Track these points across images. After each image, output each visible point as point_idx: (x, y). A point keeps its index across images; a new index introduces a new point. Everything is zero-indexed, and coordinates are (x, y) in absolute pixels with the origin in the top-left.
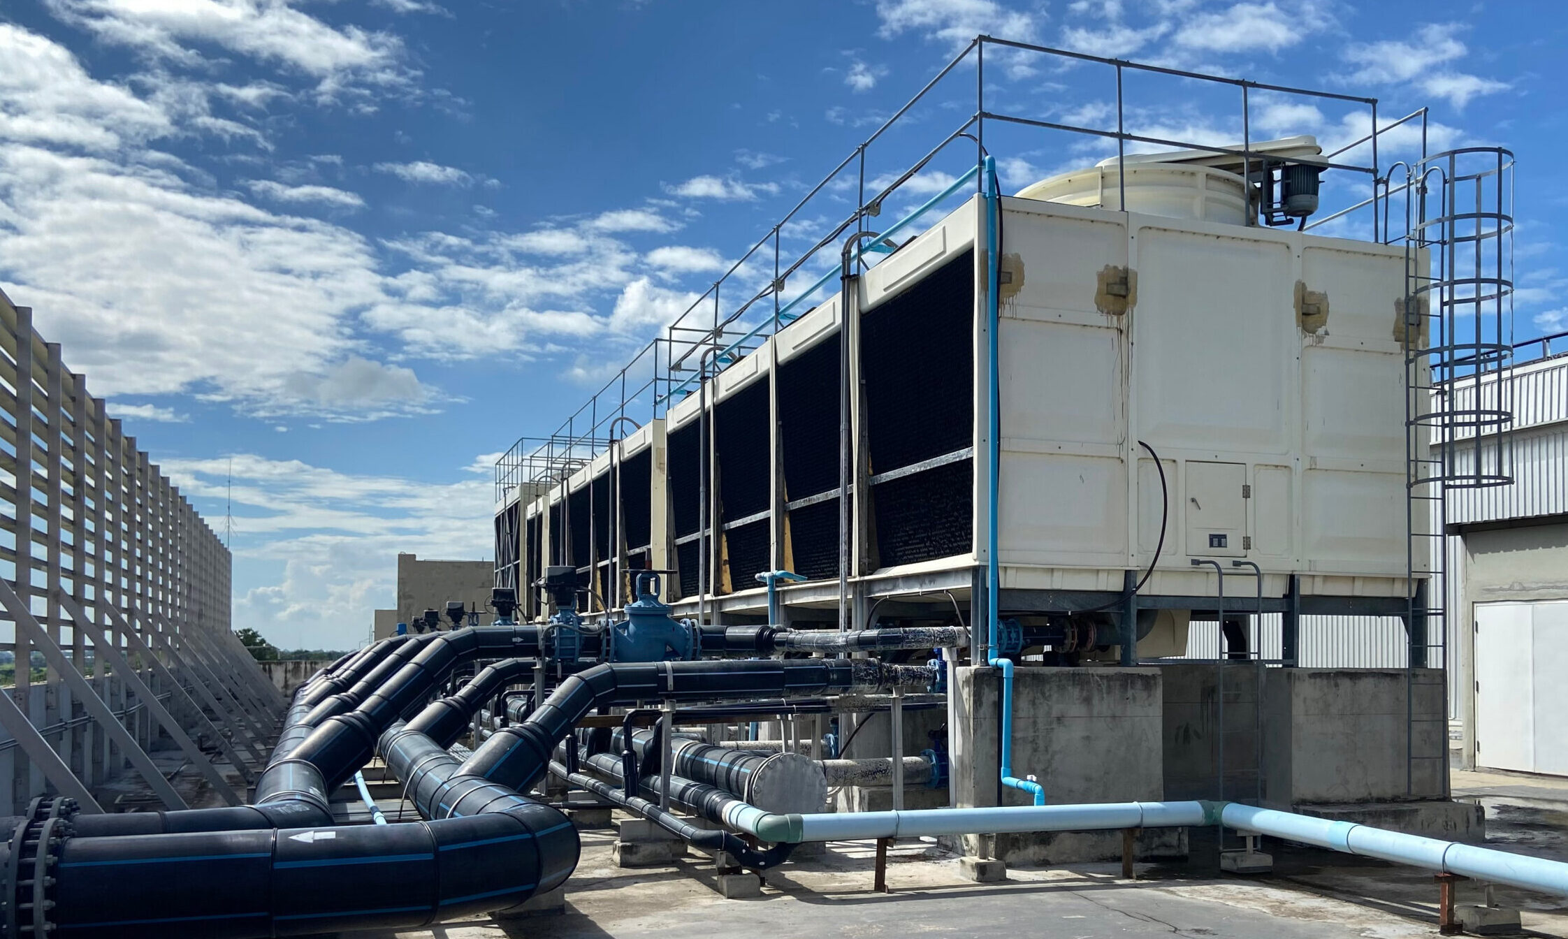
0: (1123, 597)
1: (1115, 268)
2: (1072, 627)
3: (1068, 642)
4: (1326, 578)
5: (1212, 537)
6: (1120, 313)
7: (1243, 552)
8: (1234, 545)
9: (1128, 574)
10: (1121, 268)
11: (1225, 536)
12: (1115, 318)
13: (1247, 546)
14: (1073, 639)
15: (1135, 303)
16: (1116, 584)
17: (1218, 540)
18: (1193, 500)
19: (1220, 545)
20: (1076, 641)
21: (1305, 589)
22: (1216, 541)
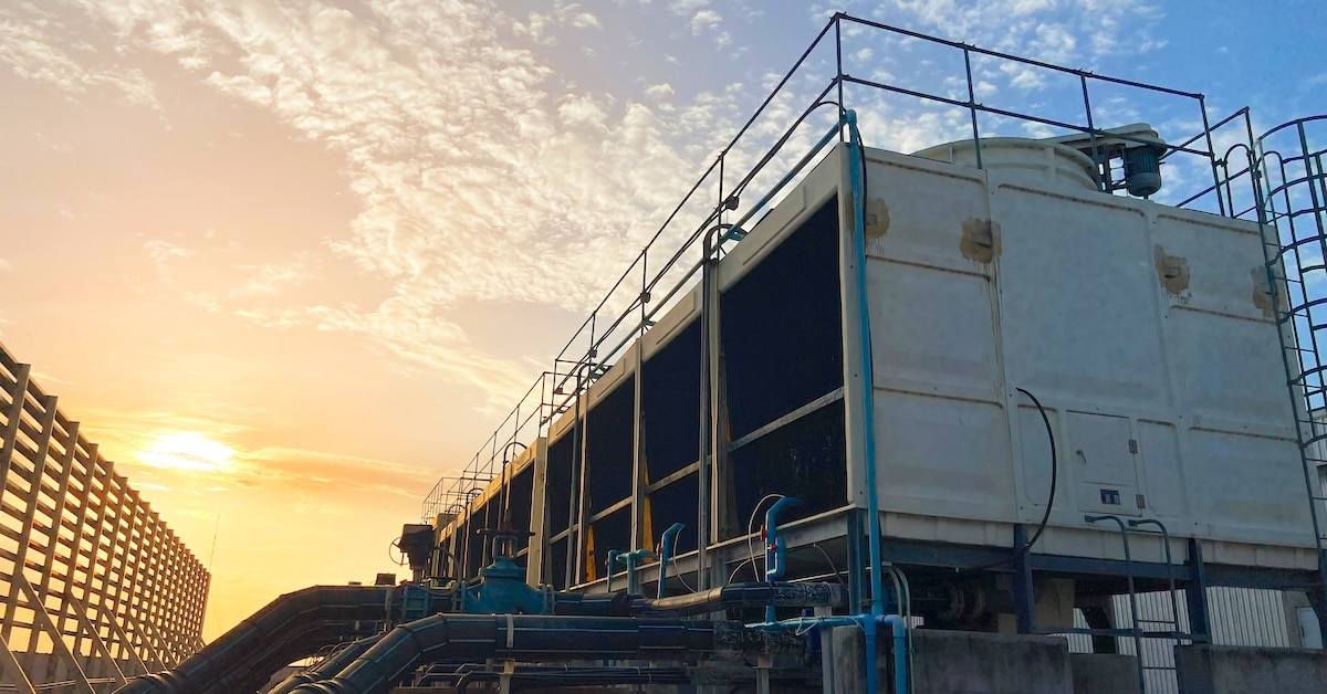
0: (1016, 554)
1: (978, 220)
2: (958, 589)
3: (954, 605)
4: (1228, 544)
5: (1104, 493)
6: (987, 261)
7: (1139, 512)
8: (1127, 504)
9: (1018, 528)
10: (983, 220)
11: (1116, 492)
12: (982, 265)
13: (1141, 505)
14: (959, 602)
15: (1000, 252)
16: (1005, 539)
17: (1109, 496)
18: (1079, 453)
19: (1113, 502)
20: (963, 606)
21: (1207, 555)
22: (1108, 497)
